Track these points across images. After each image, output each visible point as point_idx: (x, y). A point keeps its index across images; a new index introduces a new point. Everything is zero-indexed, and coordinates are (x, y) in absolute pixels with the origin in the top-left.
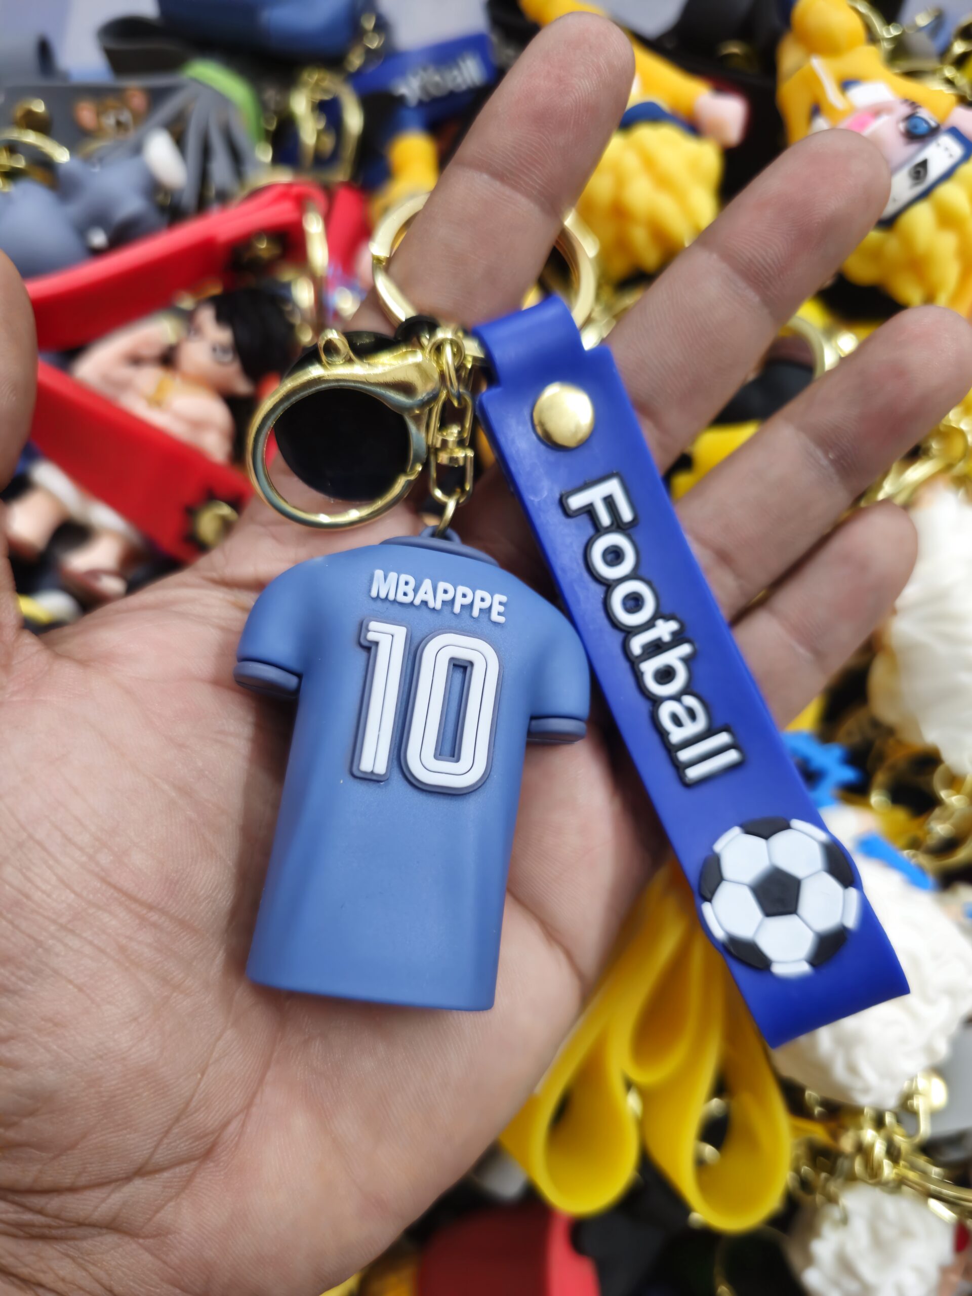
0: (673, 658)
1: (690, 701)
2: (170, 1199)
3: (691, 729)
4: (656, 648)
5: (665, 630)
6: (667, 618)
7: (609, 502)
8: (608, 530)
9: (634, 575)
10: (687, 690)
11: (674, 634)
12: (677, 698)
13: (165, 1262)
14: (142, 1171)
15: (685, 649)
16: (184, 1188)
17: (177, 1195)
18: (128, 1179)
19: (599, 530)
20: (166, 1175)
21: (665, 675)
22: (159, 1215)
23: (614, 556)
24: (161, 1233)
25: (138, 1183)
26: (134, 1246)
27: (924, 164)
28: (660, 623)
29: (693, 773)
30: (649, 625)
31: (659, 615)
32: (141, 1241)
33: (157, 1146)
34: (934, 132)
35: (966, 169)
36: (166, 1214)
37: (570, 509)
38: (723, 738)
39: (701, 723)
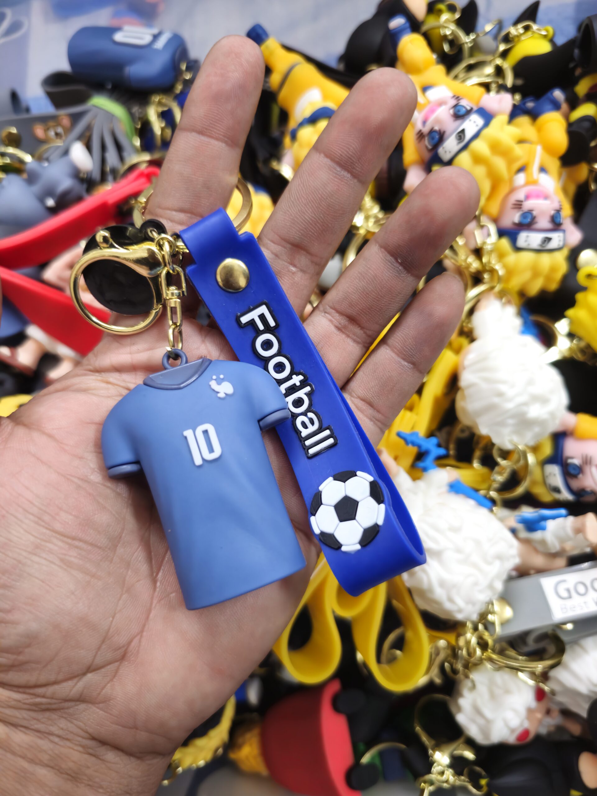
0: (301, 394)
1: (311, 415)
2: (108, 682)
3: (312, 429)
4: (292, 390)
5: (297, 380)
6: (297, 374)
9: (279, 354)
10: (309, 410)
11: (301, 382)
12: (305, 414)
13: (111, 714)
14: (90, 669)
15: (308, 389)
16: (114, 676)
17: (112, 680)
18: (84, 674)
20: (103, 670)
22: (104, 691)
24: (106, 700)
25: (89, 675)
26: (95, 708)
27: (463, 131)
28: (294, 376)
29: (312, 451)
30: (289, 378)
31: (293, 373)
32: (97, 705)
33: (95, 656)
34: (469, 112)
35: (486, 131)
36: (108, 690)
37: (242, 323)
38: (327, 432)
39: (316, 426)
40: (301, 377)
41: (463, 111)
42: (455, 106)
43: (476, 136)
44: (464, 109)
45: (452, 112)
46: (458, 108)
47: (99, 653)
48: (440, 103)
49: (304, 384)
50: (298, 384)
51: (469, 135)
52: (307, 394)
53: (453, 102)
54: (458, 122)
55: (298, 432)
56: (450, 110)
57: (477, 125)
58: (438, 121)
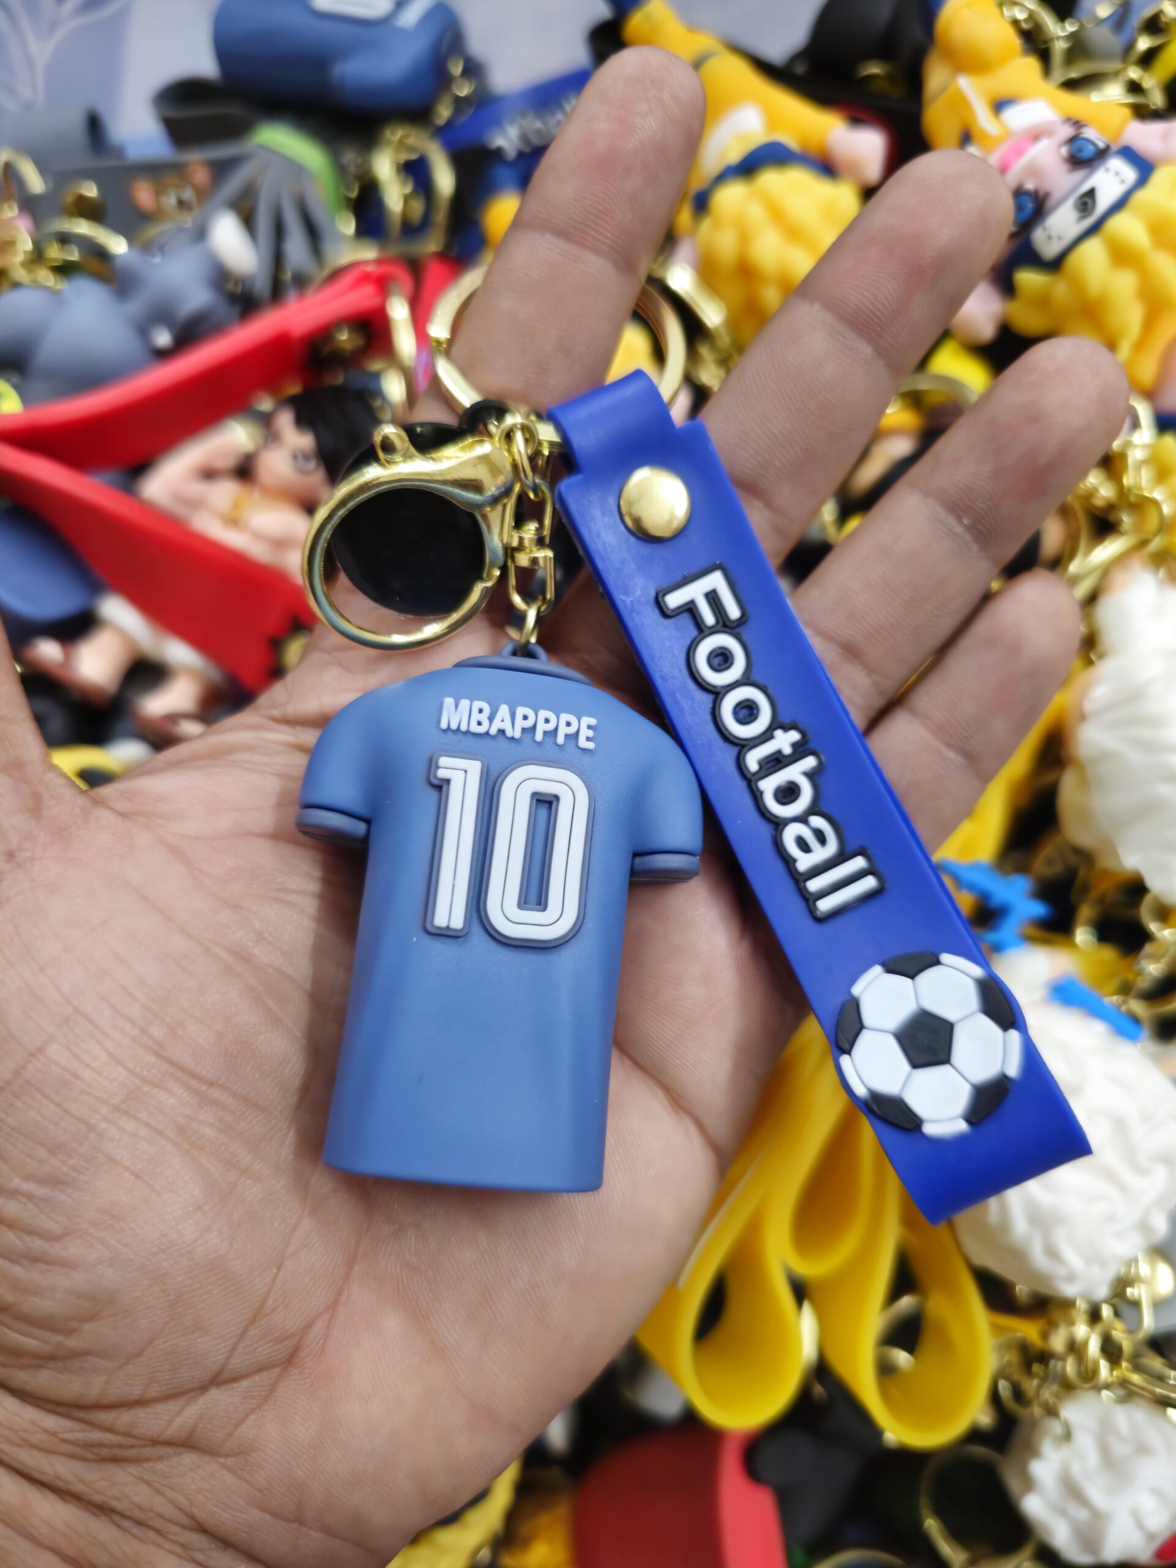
0: (795, 773)
1: (817, 821)
2: (253, 1411)
3: (821, 854)
4: (776, 762)
5: (784, 741)
6: (786, 728)
7: (712, 597)
8: (713, 631)
9: (746, 681)
10: (814, 809)
11: (795, 745)
12: (802, 819)
13: (250, 1484)
14: (217, 1380)
15: (810, 762)
16: (266, 1399)
17: (259, 1406)
18: (204, 1388)
19: (703, 631)
20: (245, 1383)
21: (788, 793)
22: (243, 1429)
23: (721, 659)
24: (244, 1451)
26: (215, 1466)
27: (1091, 193)
28: (779, 733)
29: (824, 905)
30: (766, 736)
31: (777, 724)
32: (222, 1460)
33: (233, 1350)
34: (1102, 154)
35: (1141, 196)
36: (248, 1430)
37: (667, 608)
38: (858, 863)
39: (832, 847)
40: (794, 736)
41: (1089, 151)
42: (1072, 140)
43: (1120, 205)
44: (1091, 147)
45: (1064, 151)
46: (1078, 144)
47: (242, 1344)
48: (1036, 135)
49: (800, 751)
50: (787, 750)
51: (1104, 201)
52: (810, 775)
53: (1067, 131)
54: (1079, 174)
55: (788, 862)
56: (1060, 146)
57: (1123, 181)
58: (1033, 170)
